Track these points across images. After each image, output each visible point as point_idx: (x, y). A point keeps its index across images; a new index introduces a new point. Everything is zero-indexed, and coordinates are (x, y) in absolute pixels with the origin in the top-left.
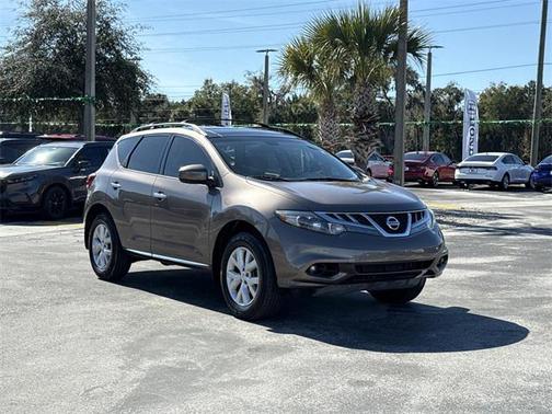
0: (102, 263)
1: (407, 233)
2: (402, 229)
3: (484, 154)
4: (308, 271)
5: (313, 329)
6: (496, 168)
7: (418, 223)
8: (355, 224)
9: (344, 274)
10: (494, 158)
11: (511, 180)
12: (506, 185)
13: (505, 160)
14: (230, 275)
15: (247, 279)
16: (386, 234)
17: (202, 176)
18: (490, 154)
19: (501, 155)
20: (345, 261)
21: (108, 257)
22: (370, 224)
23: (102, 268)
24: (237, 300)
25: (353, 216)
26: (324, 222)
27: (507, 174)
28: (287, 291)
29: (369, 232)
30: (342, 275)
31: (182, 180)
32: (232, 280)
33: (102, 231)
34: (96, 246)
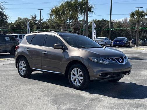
0: (23, 72)
2: (123, 62)
3: (100, 37)
4: (100, 75)
5: (100, 92)
6: (103, 41)
8: (111, 61)
10: (103, 39)
11: (107, 44)
12: (106, 45)
13: (105, 39)
14: (72, 76)
15: (78, 78)
16: (120, 64)
17: (61, 47)
18: (102, 37)
19: (104, 38)
20: (110, 72)
21: (25, 70)
22: (115, 61)
23: (23, 74)
24: (75, 84)
25: (111, 58)
26: (103, 61)
27: (106, 43)
29: (115, 63)
30: (109, 76)
31: (55, 48)
32: (73, 78)
33: (22, 63)
34: (20, 67)
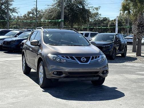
1: (88, 63)
2: (87, 61)
4: (53, 73)
7: (94, 60)
8: (70, 59)
9: (65, 75)
16: (80, 63)
17: (37, 44)
20: (64, 71)
22: (75, 60)
23: (24, 70)
25: (70, 57)
28: (50, 79)
29: (74, 62)
30: (64, 75)
34: (23, 63)
